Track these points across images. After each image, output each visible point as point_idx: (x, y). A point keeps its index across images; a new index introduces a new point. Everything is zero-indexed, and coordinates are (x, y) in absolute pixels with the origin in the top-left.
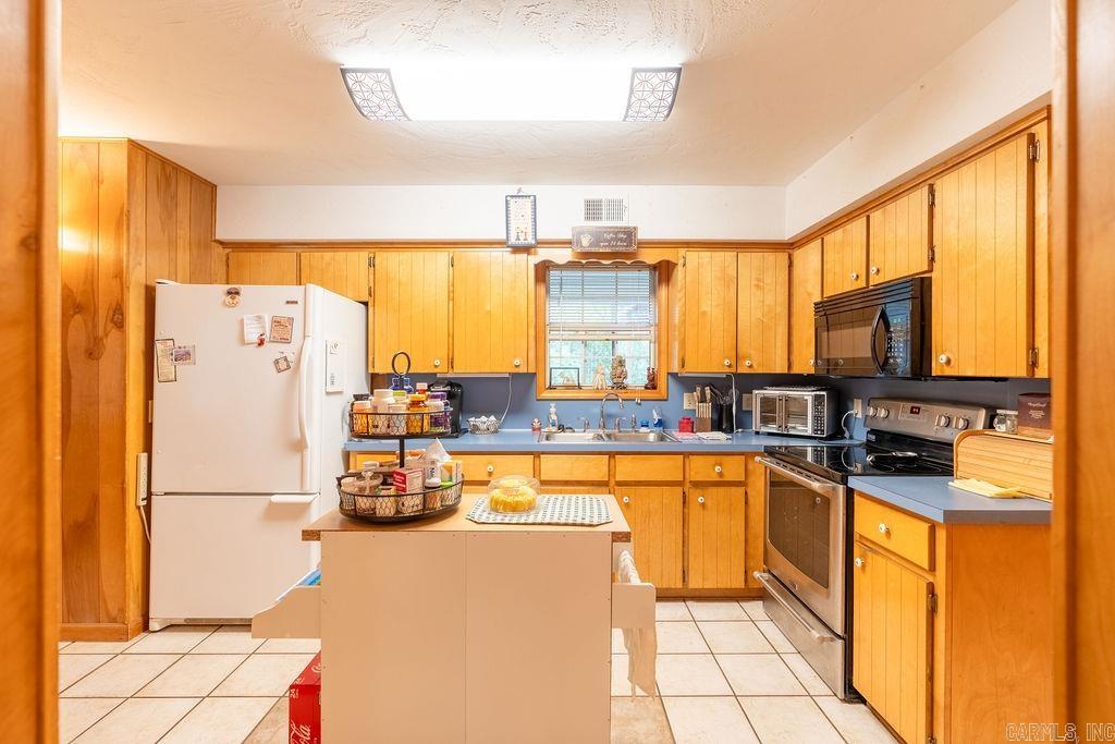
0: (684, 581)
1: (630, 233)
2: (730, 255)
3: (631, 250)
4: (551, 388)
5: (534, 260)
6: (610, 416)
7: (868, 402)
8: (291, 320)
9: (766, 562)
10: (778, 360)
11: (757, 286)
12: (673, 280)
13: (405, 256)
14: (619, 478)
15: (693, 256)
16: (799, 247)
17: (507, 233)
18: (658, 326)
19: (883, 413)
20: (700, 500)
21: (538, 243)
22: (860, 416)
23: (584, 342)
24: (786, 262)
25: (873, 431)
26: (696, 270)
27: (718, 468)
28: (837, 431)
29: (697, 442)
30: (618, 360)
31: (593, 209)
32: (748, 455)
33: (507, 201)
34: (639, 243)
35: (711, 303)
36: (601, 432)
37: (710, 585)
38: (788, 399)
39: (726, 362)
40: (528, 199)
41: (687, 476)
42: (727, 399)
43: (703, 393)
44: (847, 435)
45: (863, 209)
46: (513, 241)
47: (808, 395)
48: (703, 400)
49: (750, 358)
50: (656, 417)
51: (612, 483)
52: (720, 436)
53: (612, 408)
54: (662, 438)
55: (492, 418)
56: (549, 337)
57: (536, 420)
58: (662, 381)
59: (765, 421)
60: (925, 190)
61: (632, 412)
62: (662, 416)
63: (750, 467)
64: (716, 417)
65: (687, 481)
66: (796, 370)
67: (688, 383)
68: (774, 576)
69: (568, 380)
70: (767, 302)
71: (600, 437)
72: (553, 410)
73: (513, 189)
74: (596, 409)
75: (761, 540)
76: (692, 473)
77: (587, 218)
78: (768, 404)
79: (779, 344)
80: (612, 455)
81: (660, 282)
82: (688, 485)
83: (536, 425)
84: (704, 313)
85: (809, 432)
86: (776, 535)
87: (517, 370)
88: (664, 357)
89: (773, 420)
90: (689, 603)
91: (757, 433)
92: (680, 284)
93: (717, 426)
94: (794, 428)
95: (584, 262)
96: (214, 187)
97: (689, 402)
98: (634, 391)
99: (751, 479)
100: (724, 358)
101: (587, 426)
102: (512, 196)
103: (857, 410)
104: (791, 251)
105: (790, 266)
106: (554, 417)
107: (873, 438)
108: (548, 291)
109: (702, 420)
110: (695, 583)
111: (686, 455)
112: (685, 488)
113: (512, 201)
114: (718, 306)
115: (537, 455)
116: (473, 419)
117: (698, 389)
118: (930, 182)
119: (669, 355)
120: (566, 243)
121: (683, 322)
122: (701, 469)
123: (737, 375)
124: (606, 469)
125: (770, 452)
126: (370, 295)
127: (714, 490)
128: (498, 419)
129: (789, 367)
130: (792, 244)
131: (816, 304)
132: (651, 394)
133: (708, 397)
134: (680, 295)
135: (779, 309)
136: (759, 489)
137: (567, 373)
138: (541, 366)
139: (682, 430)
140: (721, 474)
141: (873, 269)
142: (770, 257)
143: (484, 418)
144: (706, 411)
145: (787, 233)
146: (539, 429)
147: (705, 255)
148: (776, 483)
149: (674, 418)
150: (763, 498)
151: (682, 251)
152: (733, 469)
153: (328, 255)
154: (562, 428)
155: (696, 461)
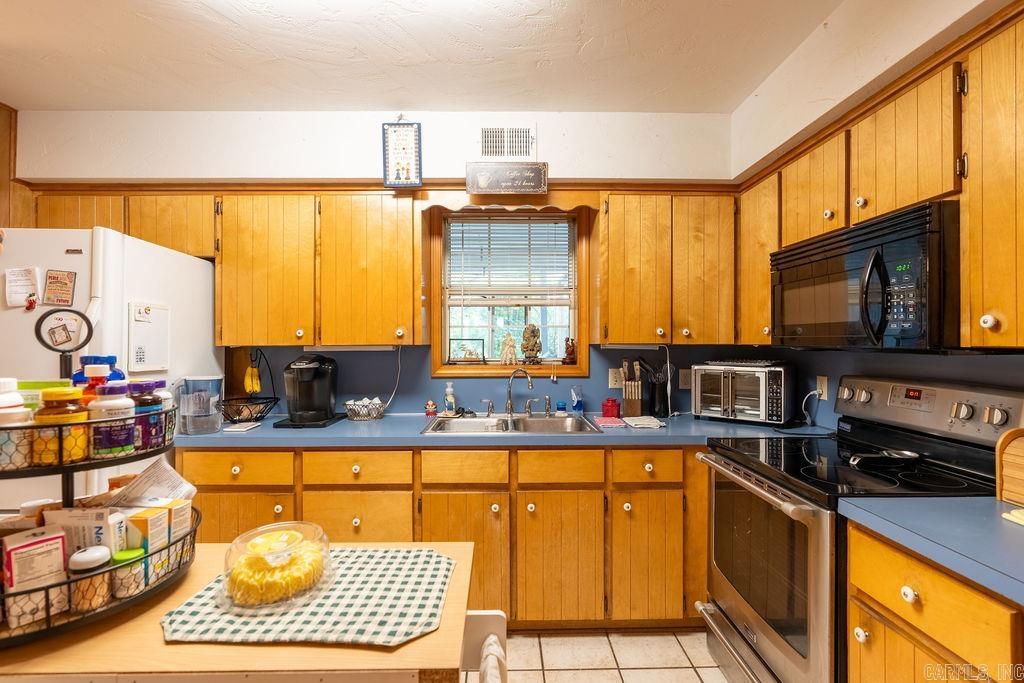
0: (606, 609)
1: (539, 170)
2: (662, 200)
3: (540, 191)
4: (452, 363)
5: (422, 205)
6: (520, 397)
7: (838, 382)
8: (73, 276)
9: (710, 588)
10: (723, 329)
11: (697, 238)
12: (594, 232)
13: (261, 200)
14: (522, 479)
15: (617, 201)
16: (749, 188)
17: (385, 171)
18: (578, 288)
19: (864, 396)
20: (627, 506)
21: (425, 184)
22: (825, 397)
23: (492, 308)
24: (731, 209)
25: (845, 419)
26: (621, 216)
27: (648, 467)
28: (796, 417)
29: (624, 432)
30: (531, 329)
31: (492, 141)
32: (688, 449)
33: (384, 130)
34: (549, 185)
35: (640, 258)
36: (508, 417)
37: (638, 615)
38: (735, 375)
39: (659, 331)
40: (410, 128)
41: (610, 474)
42: (660, 376)
43: (631, 369)
44: (808, 420)
45: (840, 123)
46: (392, 179)
47: (760, 372)
48: (631, 377)
49: (687, 326)
50: (575, 399)
51: (514, 485)
52: (651, 423)
53: (521, 387)
54: (580, 426)
55: (377, 401)
56: (448, 302)
57: (430, 403)
58: (583, 355)
59: (707, 402)
60: (948, 73)
61: (545, 392)
62: (583, 396)
63: (690, 463)
64: (647, 397)
65: (610, 482)
66: (745, 340)
67: (613, 357)
68: (720, 609)
69: (471, 353)
70: (708, 257)
71: (504, 425)
72: (449, 390)
73: (392, 116)
74: (502, 389)
75: (704, 556)
76: (617, 472)
77: (485, 152)
78: (711, 383)
79: (723, 309)
80: (513, 449)
81: (580, 236)
82: (611, 487)
83: (431, 408)
84: (632, 271)
85: (762, 417)
86: (724, 555)
87: (399, 342)
88: (584, 325)
89: (717, 402)
90: (614, 638)
91: (697, 418)
92: (601, 235)
93: (648, 408)
94: (742, 411)
95: (483, 207)
96: (12, 113)
97: (614, 380)
98: (549, 367)
99: (691, 480)
100: (656, 327)
101: (491, 409)
102: (388, 124)
103: (822, 390)
104: (737, 195)
105: (737, 212)
106: (451, 399)
107: (847, 427)
108: (446, 248)
109: (629, 402)
110: (619, 614)
111: (608, 449)
112: (608, 491)
113: (391, 130)
114: (648, 261)
115: (416, 450)
116: (351, 402)
117: (625, 364)
118: (956, 59)
119: (590, 322)
120: (460, 184)
121: (606, 283)
122: (626, 467)
123: (672, 347)
124: (505, 468)
125: (714, 445)
126: (217, 249)
127: (643, 494)
128: (384, 401)
129: (737, 336)
130: (739, 186)
131: (772, 255)
132: (569, 370)
133: (638, 373)
134: (603, 248)
135: (723, 266)
136: (701, 492)
137: (469, 345)
138: (436, 337)
139: (606, 414)
140: (652, 474)
141: (857, 201)
142: (713, 201)
143: (366, 401)
144: (634, 391)
145: (732, 172)
146: (435, 413)
147: (633, 200)
148: (722, 485)
149: (597, 399)
150: (706, 503)
151: (604, 195)
152: (668, 467)
153: (163, 199)
154: (461, 412)
155: (621, 459)
